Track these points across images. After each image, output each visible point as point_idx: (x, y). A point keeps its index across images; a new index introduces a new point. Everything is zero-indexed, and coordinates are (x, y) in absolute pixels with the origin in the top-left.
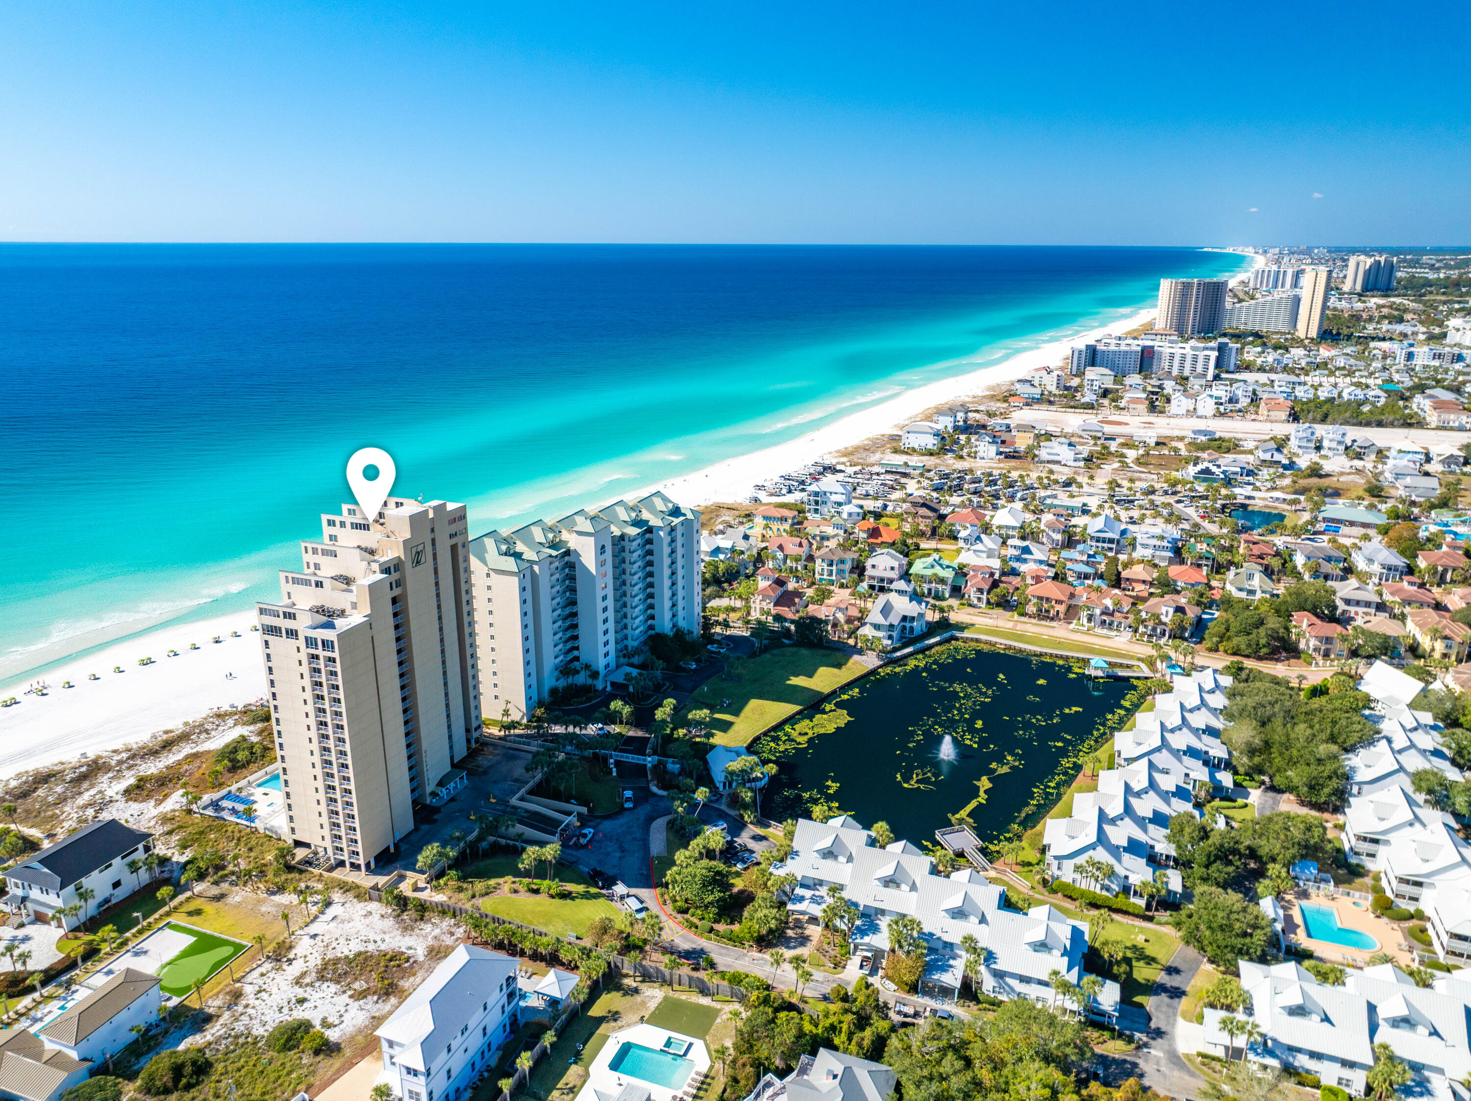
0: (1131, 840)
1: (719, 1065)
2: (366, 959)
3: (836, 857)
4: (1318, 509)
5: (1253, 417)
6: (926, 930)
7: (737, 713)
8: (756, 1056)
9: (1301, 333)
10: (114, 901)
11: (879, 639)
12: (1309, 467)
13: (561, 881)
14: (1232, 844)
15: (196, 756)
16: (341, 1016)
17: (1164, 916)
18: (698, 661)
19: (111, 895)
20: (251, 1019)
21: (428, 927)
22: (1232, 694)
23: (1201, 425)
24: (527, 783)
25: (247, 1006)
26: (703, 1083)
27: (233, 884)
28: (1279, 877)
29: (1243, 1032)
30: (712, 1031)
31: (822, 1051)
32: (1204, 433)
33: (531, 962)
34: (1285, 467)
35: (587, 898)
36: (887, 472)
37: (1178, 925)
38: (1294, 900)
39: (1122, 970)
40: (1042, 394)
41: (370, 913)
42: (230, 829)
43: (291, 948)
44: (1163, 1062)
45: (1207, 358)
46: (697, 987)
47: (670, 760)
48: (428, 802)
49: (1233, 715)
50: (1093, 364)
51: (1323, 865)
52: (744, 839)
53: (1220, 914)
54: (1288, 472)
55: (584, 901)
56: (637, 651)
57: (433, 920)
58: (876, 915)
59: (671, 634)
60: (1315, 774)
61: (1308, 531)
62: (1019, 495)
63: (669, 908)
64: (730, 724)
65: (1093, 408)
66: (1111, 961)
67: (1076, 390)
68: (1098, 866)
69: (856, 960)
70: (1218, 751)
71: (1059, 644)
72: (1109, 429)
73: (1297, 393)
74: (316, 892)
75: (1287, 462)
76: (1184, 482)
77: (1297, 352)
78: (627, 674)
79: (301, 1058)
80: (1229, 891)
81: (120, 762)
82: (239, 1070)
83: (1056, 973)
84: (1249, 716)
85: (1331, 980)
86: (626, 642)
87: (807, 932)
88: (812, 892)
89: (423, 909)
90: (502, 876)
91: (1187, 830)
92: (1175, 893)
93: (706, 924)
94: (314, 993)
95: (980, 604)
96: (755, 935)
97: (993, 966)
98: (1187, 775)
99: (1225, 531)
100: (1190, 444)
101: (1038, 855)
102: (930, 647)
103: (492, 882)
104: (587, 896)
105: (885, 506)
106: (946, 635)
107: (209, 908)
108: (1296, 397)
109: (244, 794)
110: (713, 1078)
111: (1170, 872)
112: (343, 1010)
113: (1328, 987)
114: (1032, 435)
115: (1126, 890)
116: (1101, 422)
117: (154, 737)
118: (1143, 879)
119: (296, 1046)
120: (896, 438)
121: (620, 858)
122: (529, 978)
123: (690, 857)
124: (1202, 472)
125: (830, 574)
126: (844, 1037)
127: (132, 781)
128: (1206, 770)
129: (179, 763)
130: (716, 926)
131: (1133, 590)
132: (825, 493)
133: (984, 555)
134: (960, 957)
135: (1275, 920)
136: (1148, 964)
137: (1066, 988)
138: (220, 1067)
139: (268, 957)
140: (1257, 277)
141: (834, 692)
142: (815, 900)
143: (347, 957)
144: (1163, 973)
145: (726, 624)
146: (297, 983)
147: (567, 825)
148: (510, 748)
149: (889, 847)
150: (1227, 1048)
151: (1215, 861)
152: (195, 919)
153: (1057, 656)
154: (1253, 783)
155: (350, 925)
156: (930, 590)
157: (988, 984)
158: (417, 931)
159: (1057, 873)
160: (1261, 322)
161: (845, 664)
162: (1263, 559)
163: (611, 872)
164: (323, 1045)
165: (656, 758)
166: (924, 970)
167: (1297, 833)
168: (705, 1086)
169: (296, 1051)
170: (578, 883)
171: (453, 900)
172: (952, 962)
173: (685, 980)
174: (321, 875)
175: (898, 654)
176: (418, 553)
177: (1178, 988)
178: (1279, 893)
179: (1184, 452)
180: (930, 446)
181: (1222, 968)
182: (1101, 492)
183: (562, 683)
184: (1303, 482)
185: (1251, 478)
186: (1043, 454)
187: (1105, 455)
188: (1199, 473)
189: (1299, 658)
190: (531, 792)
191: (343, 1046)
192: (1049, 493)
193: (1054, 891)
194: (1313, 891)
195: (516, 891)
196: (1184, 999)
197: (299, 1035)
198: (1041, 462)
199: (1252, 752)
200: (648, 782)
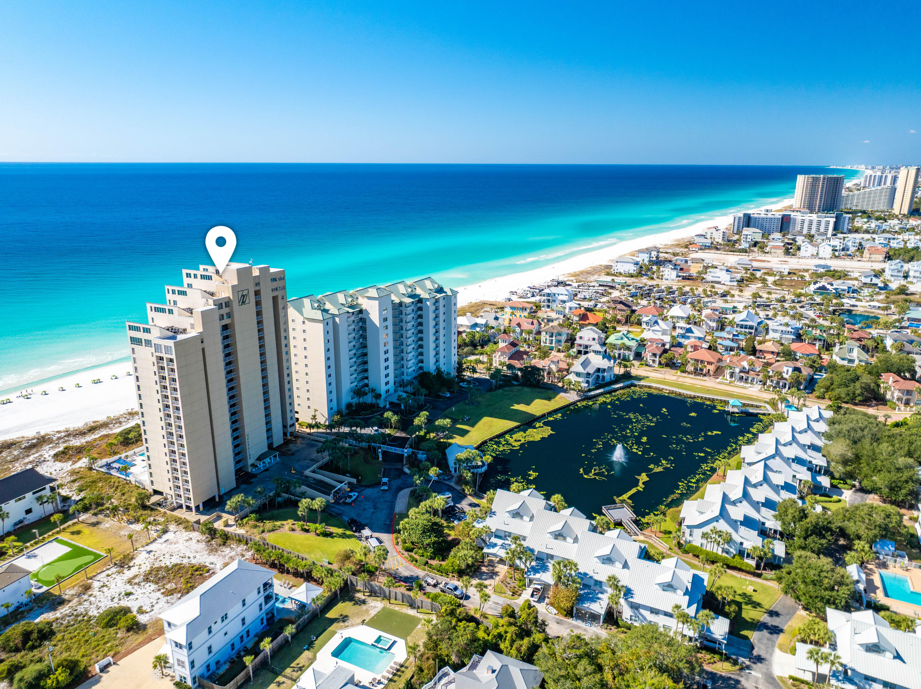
0: (746, 517)
1: (412, 658)
2: (179, 569)
3: (521, 517)
4: (904, 311)
5: (859, 259)
6: (581, 570)
7: (473, 425)
8: (439, 653)
9: (896, 211)
10: (26, 523)
11: (579, 382)
12: (899, 288)
13: (327, 525)
14: (825, 523)
15: (107, 436)
16: (153, 606)
17: (770, 574)
18: (450, 392)
19: (24, 518)
20: (91, 604)
21: (227, 550)
22: (832, 423)
23: (822, 262)
24: (318, 462)
25: (90, 596)
26: (398, 670)
27: (107, 516)
28: (863, 550)
29: (827, 662)
30: (413, 634)
31: (489, 653)
32: (823, 267)
33: (294, 578)
34: (881, 288)
35: (343, 538)
36: (600, 285)
37: (779, 579)
38: (876, 569)
39: (732, 609)
40: (712, 243)
41: (191, 539)
42: (113, 480)
43: (132, 559)
44: (761, 681)
45: (828, 223)
46: (408, 602)
47: (421, 452)
48: (250, 470)
49: (832, 436)
50: (748, 226)
51: (900, 545)
52: (464, 505)
53: (812, 572)
54: (882, 292)
55: (340, 539)
56: (410, 383)
57: (232, 546)
58: (547, 559)
59: (435, 373)
60: (894, 478)
61: (895, 327)
62: (689, 300)
63: (400, 548)
64: (467, 432)
65: (746, 252)
66: (724, 603)
67: (736, 242)
68: (720, 533)
69: (530, 591)
70: (819, 460)
71: (708, 391)
72: (755, 264)
73: (891, 244)
74: (159, 524)
75: (882, 285)
76: (806, 295)
77: (894, 222)
78: (399, 396)
79: (117, 633)
80: (821, 556)
81: (59, 438)
82: (71, 639)
83: (677, 607)
84: (844, 436)
85: (902, 628)
86: (403, 377)
87: (496, 570)
88: (503, 541)
89: (226, 538)
90: (286, 520)
91: (790, 511)
92: (780, 558)
93: (424, 559)
94: (139, 590)
95: (654, 365)
96: (456, 568)
97: (630, 600)
98: (794, 476)
99: (834, 324)
100: (813, 273)
101: (677, 527)
102: (615, 390)
103: (278, 523)
104: (343, 536)
105: (596, 305)
106: (628, 383)
107: (86, 530)
108: (890, 247)
109: (129, 459)
110: (407, 668)
111: (776, 542)
112: (155, 602)
113: (899, 633)
114: (702, 265)
115: (741, 553)
116: (752, 260)
117: (86, 424)
118: (754, 545)
119: (115, 625)
120: (609, 267)
121: (373, 513)
122: (290, 588)
123: (419, 513)
124: (820, 288)
125: (551, 343)
126: (507, 643)
127: (61, 449)
128: (809, 473)
129: (95, 440)
130: (430, 562)
131: (764, 358)
132: (554, 294)
133: (660, 333)
134: (606, 592)
135: (858, 582)
136: (755, 607)
137: (685, 619)
138: (59, 636)
139: (115, 564)
140: (866, 180)
141: (543, 416)
142: (503, 546)
143: (167, 567)
144: (766, 615)
145: (474, 371)
146: (128, 583)
147: (339, 489)
148: (313, 440)
149: (562, 512)
150: (814, 674)
151: (811, 535)
152: (75, 536)
153: (706, 399)
154: (846, 486)
155: (176, 546)
156: (619, 355)
157: (627, 613)
158: (219, 552)
159: (689, 538)
160: (868, 205)
161: (554, 398)
162: (861, 341)
163: (364, 522)
164: (133, 625)
165: (411, 450)
166: (577, 599)
167: (878, 519)
168: (399, 673)
169: (115, 628)
170: (339, 527)
171: (249, 533)
172: (600, 595)
173: (399, 596)
174: (165, 513)
175: (593, 393)
176: (243, 296)
177: (777, 627)
178: (862, 563)
179: (808, 278)
180: (632, 272)
181: (814, 614)
182: (747, 300)
183: (355, 401)
184: (893, 298)
185: (855, 295)
186: (709, 277)
187: (752, 279)
188: (818, 289)
189: (886, 405)
190: (321, 468)
191: (148, 627)
192: (710, 299)
193: (686, 552)
194: (890, 563)
195: (293, 530)
196: (781, 635)
197: (118, 617)
198: (707, 282)
199: (845, 462)
200: (403, 465)
